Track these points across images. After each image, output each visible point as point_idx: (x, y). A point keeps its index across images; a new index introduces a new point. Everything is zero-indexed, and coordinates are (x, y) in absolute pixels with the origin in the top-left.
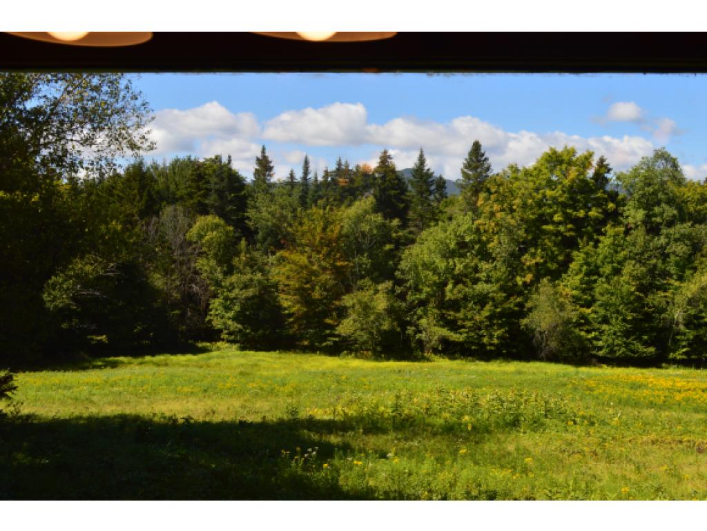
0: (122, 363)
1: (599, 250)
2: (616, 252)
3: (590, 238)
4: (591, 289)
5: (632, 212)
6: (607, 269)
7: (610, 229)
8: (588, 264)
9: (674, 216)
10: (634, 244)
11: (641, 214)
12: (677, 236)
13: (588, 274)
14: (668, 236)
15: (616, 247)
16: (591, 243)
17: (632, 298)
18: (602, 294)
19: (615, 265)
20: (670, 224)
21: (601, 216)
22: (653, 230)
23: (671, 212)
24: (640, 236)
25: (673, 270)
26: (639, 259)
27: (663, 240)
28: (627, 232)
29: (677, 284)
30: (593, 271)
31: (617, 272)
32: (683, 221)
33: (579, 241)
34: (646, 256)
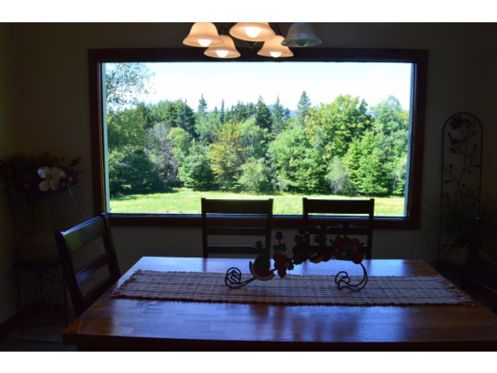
0: (138, 197)
1: (362, 143)
2: (370, 144)
3: (358, 137)
4: (358, 161)
5: (378, 124)
6: (365, 152)
7: (367, 133)
8: (356, 149)
9: (397, 127)
10: (378, 140)
11: (381, 126)
12: (398, 136)
13: (356, 154)
14: (394, 136)
15: (370, 141)
16: (358, 140)
17: (377, 165)
18: (363, 164)
19: (369, 149)
20: (395, 130)
21: (363, 127)
22: (387, 133)
23: (395, 124)
24: (381, 136)
25: (396, 152)
26: (380, 146)
27: (391, 138)
28: (375, 134)
29: (398, 158)
30: (359, 153)
31: (370, 153)
32: (401, 129)
33: (352, 138)
34: (384, 145)
